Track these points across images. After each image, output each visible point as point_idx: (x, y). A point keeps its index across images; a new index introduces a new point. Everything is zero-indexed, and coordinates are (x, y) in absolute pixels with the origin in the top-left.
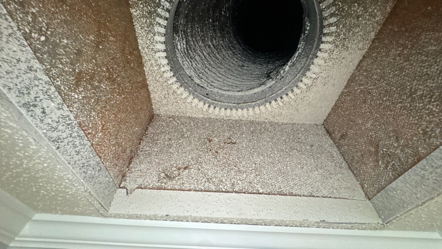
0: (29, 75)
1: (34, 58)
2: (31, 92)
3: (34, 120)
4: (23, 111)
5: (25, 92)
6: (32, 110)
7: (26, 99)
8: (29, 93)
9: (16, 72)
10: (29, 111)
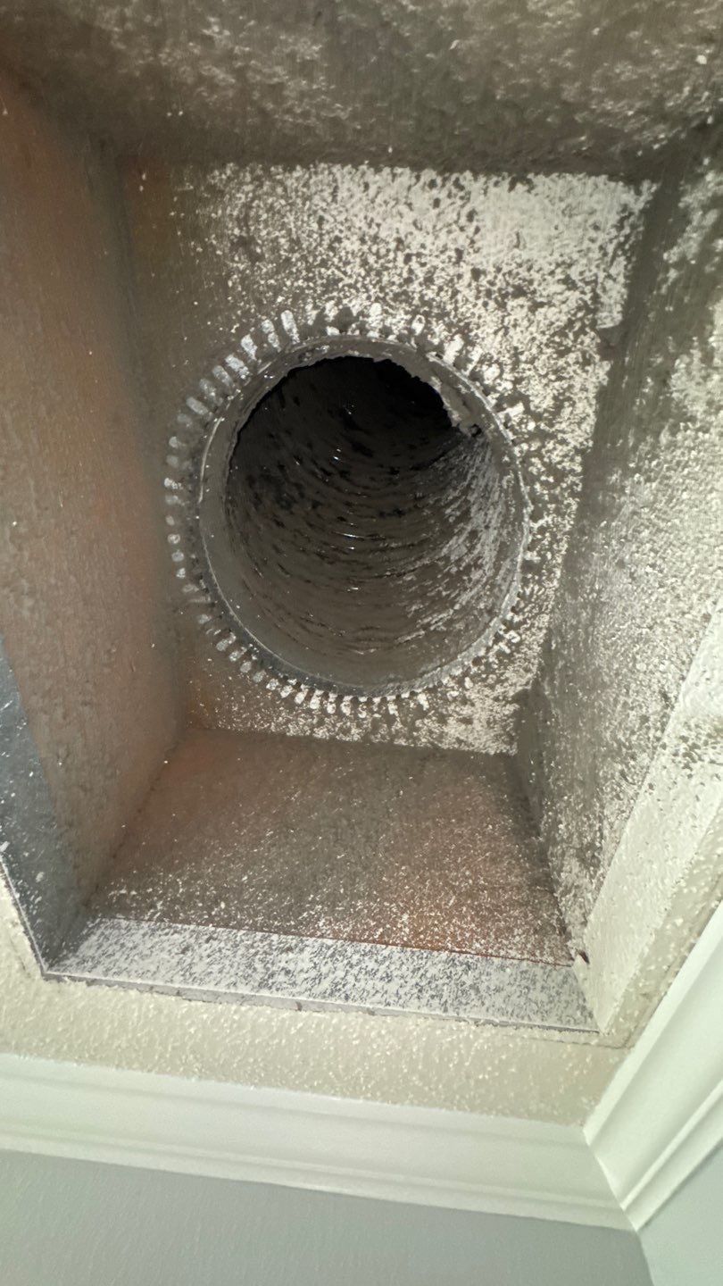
0: (240, 952)
1: (230, 932)
2: (256, 966)
3: (285, 991)
4: (265, 993)
5: (250, 972)
6: (273, 983)
7: (258, 977)
8: (255, 969)
9: (227, 962)
10: (270, 988)
